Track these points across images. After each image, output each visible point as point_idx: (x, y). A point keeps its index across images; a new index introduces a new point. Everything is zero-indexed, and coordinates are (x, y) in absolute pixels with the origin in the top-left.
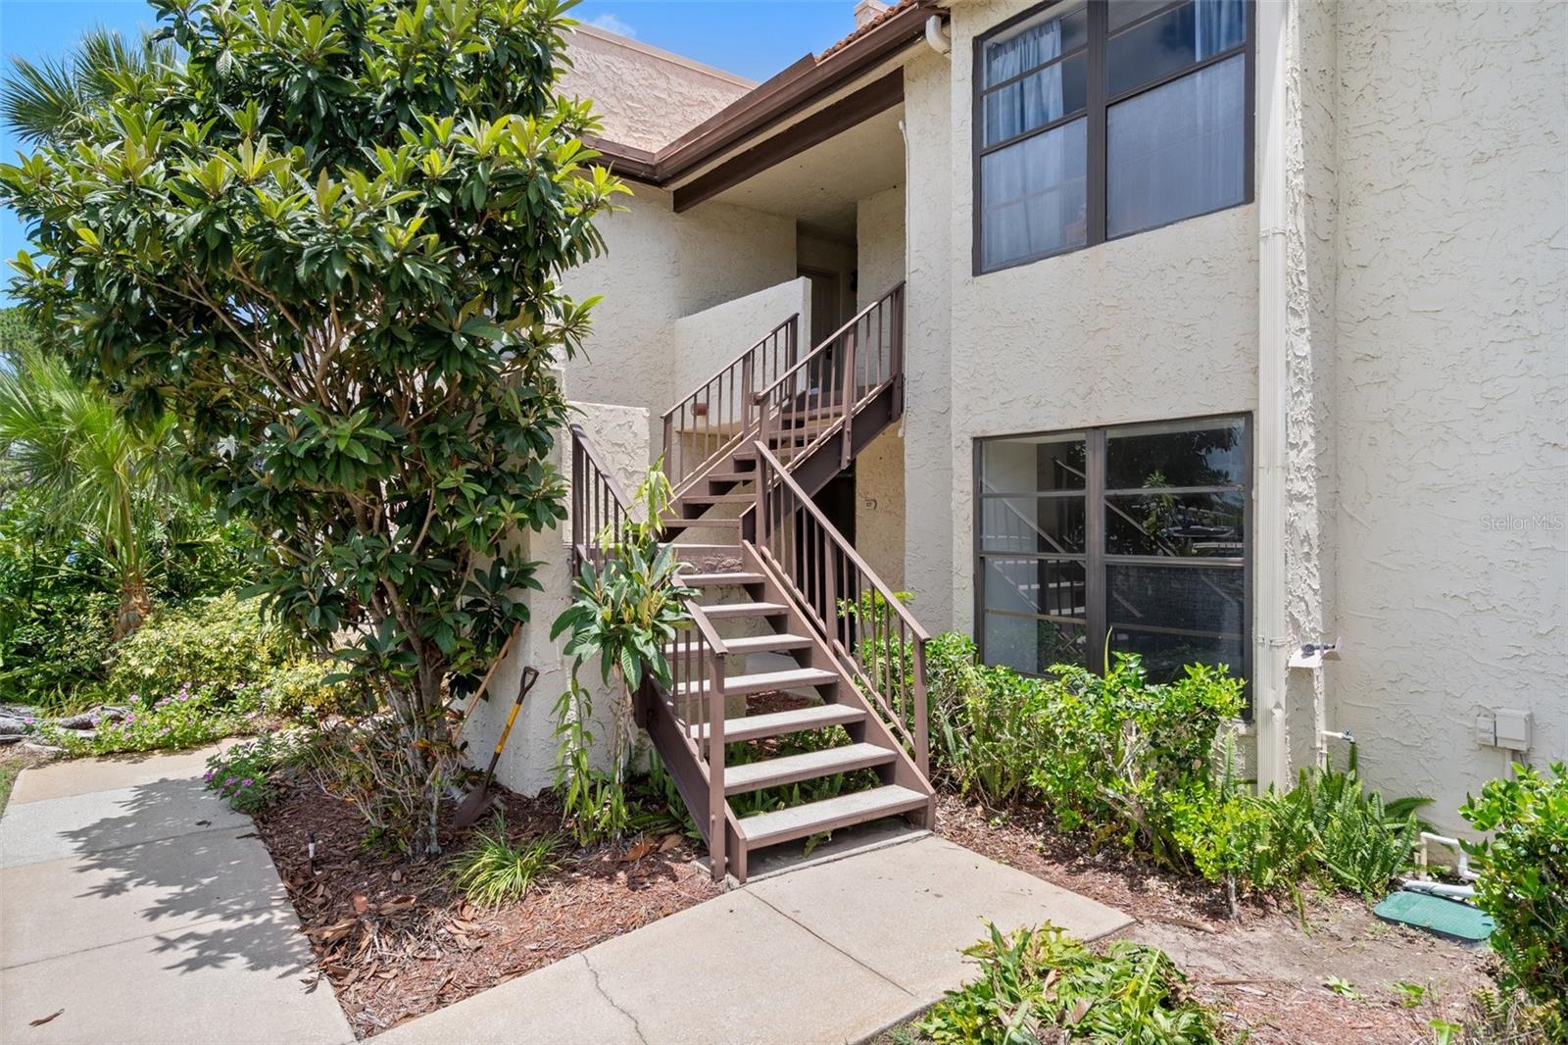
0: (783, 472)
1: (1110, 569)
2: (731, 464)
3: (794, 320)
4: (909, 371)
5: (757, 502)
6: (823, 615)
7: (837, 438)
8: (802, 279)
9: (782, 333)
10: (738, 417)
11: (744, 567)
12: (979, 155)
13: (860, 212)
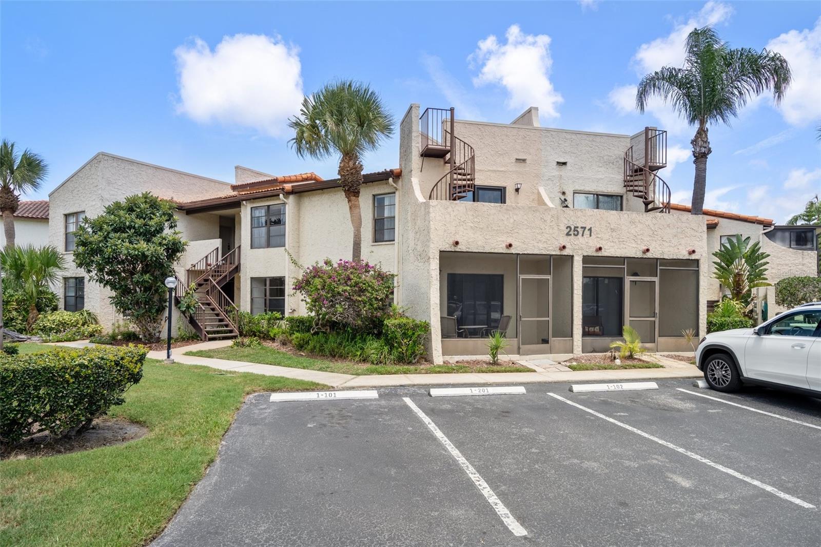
0: (214, 283)
1: (270, 299)
2: (203, 280)
3: (217, 248)
4: (242, 262)
5: (209, 288)
6: (222, 308)
7: (226, 276)
8: (219, 239)
9: (215, 251)
10: (204, 268)
11: (207, 300)
12: (252, 228)
13: (236, 217)
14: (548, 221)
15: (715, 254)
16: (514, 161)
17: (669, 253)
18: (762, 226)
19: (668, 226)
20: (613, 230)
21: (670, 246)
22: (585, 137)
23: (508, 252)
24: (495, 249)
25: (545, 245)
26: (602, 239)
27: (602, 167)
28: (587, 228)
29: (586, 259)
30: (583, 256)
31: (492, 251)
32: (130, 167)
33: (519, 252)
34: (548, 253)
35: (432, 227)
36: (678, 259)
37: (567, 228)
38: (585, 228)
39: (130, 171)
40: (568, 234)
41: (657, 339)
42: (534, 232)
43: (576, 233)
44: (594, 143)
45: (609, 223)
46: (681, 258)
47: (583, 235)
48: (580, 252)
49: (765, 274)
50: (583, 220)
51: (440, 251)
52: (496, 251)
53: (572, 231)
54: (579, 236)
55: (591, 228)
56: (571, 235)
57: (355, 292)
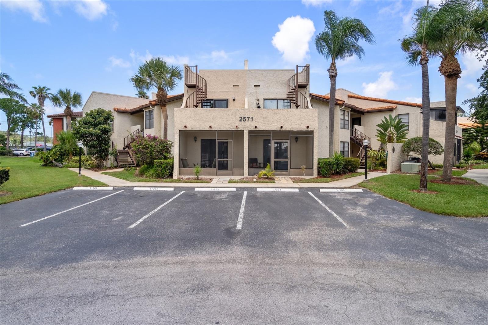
3: (139, 129)
8: (140, 125)
12: (145, 120)
14: (231, 115)
15: (378, 126)
16: (233, 86)
17: (295, 128)
18: (420, 108)
19: (295, 115)
20: (264, 118)
21: (296, 125)
22: (270, 72)
23: (211, 130)
24: (205, 128)
25: (229, 126)
26: (258, 122)
27: (279, 86)
28: (250, 117)
29: (250, 132)
30: (249, 131)
31: (203, 130)
32: (106, 97)
33: (216, 130)
34: (230, 129)
35: (175, 120)
36: (301, 131)
37: (240, 118)
38: (249, 117)
39: (106, 98)
40: (240, 121)
41: (289, 169)
42: (223, 120)
43: (244, 120)
44: (274, 75)
45: (262, 115)
46: (302, 130)
47: (248, 121)
48: (247, 129)
49: (406, 136)
50: (248, 114)
51: (179, 130)
52: (205, 129)
53: (243, 119)
54: (246, 121)
55: (252, 117)
56: (242, 121)
57: (144, 148)
